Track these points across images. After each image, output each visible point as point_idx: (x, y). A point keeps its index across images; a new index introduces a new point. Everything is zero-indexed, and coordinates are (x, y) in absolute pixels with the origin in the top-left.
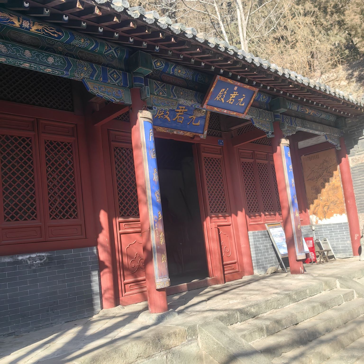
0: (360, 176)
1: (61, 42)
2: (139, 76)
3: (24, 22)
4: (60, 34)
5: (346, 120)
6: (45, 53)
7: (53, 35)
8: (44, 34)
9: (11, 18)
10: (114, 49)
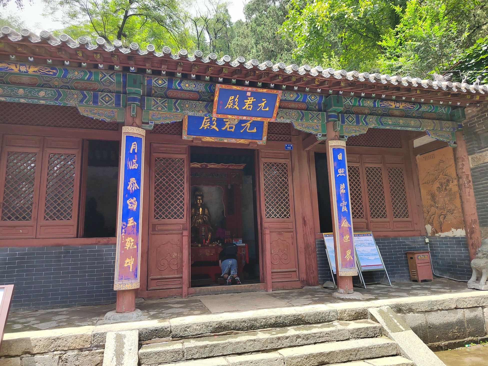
0: (482, 179)
1: (58, 78)
2: (132, 96)
3: (20, 67)
4: (54, 71)
5: (465, 110)
6: (37, 89)
7: (49, 73)
8: (41, 74)
9: (10, 66)
10: (108, 75)
